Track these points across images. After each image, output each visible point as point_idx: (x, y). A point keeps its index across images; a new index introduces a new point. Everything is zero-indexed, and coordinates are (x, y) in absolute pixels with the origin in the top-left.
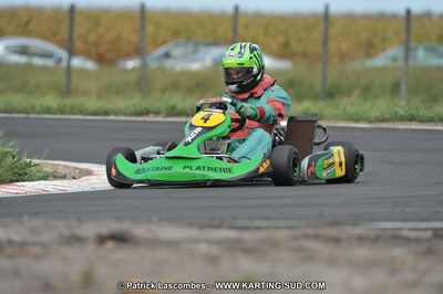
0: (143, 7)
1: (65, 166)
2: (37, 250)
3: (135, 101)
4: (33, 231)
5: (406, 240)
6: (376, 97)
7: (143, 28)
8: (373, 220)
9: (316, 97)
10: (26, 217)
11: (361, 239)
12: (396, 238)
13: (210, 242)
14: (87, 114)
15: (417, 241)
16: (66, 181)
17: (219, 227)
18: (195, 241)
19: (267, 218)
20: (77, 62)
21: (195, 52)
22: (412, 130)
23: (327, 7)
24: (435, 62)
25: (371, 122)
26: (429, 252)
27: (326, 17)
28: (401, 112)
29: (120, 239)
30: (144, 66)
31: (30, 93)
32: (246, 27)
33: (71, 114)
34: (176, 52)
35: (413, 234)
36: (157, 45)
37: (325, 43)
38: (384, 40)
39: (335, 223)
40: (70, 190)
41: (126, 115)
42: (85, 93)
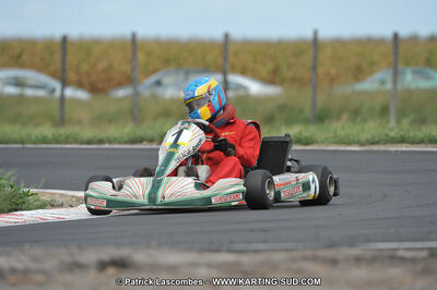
0: (134, 36)
1: (61, 195)
2: (40, 278)
3: (128, 129)
4: (35, 259)
5: (403, 259)
6: (364, 120)
7: (134, 57)
8: (368, 241)
9: (306, 122)
10: (27, 246)
11: (358, 260)
12: (393, 259)
13: (210, 266)
14: (82, 143)
15: (413, 260)
16: (63, 209)
17: (218, 250)
18: (195, 265)
19: (265, 241)
20: (70, 92)
21: (186, 79)
22: (402, 152)
23: (316, 33)
24: (423, 84)
25: (362, 145)
26: (426, 272)
27: (315, 42)
28: (392, 134)
29: (121, 264)
30: (137, 94)
31: (24, 124)
32: (236, 54)
33: (66, 143)
34: (167, 80)
35: (409, 254)
36: (148, 74)
37: (314, 68)
38: (372, 64)
39: (331, 245)
40: (68, 218)
41: (120, 143)
42: (79, 123)
